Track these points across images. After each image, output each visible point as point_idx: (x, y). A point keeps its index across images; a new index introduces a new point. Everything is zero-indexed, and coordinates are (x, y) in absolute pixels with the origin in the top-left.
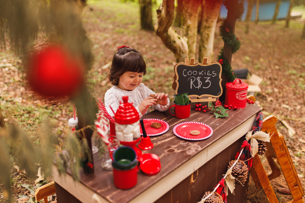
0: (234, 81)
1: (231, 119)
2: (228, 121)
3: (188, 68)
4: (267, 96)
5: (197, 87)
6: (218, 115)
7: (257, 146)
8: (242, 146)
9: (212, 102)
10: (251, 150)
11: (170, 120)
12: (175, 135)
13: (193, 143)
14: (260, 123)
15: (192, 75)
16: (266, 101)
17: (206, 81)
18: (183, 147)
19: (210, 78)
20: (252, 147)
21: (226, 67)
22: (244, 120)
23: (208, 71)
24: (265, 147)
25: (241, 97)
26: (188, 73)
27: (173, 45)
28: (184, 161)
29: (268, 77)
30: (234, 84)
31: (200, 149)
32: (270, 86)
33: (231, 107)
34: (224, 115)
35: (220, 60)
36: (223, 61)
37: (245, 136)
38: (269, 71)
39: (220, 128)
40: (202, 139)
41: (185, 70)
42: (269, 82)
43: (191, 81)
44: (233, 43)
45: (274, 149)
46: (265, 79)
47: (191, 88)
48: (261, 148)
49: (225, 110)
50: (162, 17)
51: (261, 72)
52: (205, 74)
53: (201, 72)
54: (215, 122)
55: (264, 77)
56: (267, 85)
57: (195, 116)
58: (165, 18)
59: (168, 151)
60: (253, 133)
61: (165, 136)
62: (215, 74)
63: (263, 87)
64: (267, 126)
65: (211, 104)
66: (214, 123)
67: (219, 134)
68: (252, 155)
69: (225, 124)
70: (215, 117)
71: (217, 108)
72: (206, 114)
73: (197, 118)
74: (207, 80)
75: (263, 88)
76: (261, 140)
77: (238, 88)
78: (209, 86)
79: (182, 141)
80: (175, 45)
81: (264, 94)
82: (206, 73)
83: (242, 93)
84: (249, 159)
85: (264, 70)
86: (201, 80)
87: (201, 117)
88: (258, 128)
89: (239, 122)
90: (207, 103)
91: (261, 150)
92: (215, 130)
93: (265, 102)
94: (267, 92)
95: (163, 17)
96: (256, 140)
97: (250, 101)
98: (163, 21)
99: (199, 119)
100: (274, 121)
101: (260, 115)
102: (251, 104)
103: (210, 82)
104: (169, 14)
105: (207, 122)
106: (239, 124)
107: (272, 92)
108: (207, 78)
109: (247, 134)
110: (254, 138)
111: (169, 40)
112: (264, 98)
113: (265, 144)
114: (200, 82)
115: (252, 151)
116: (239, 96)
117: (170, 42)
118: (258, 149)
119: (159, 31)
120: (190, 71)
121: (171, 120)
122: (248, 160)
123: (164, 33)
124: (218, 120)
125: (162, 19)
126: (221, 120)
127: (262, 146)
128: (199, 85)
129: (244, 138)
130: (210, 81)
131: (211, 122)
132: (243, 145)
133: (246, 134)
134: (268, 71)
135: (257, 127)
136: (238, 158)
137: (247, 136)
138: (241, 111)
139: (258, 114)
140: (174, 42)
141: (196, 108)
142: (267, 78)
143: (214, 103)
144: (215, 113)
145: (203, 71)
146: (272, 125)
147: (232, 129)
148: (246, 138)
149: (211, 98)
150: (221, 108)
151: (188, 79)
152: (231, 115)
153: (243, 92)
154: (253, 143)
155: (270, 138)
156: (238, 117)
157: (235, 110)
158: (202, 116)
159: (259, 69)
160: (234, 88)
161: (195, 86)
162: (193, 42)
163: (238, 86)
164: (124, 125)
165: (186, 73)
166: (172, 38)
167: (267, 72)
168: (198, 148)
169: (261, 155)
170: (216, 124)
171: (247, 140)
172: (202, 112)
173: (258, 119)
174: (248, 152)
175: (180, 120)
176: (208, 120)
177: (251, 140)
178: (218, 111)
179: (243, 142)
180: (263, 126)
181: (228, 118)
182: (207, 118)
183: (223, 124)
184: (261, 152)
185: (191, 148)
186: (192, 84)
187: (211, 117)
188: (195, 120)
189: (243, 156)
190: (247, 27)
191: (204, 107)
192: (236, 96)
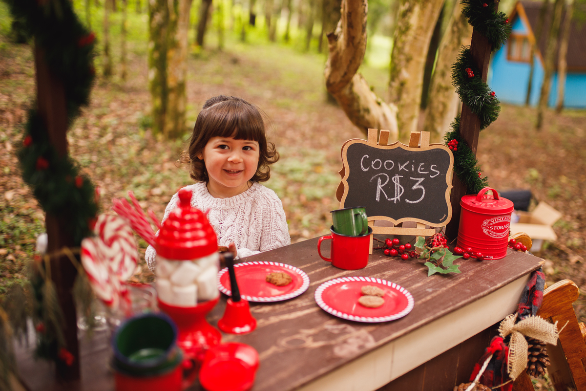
0: (481, 192)
1: (466, 281)
2: (457, 285)
3: (374, 153)
4: (569, 251)
5: (392, 199)
6: (435, 267)
7: (526, 353)
8: (487, 349)
9: (426, 237)
10: (508, 362)
11: (318, 270)
12: (317, 305)
13: (358, 328)
14: (537, 297)
15: (383, 170)
16: (567, 263)
17: (415, 187)
18: (331, 336)
19: (423, 179)
20: (513, 354)
21: (463, 158)
22: (496, 285)
23: (421, 164)
24: (546, 356)
25: (493, 230)
26: (373, 163)
27: (363, 117)
28: (322, 371)
29: (576, 213)
30: (479, 199)
31: (371, 344)
32: (578, 233)
33: (469, 252)
34: (449, 269)
35: (451, 142)
36: (459, 144)
37: (497, 325)
38: (578, 204)
39: (433, 298)
40: (382, 319)
41: (365, 156)
42: (575, 225)
43: (379, 184)
44: (481, 102)
45: (569, 364)
46: (568, 218)
47: (378, 199)
48: (535, 359)
49: (452, 258)
50: (338, 49)
51: (560, 203)
52: (413, 170)
53: (404, 165)
54: (425, 285)
55: (565, 214)
56: (570, 230)
57: (380, 266)
58: (344, 50)
59: (288, 342)
60: (518, 320)
61: (292, 305)
62: (437, 171)
63: (563, 233)
64: (553, 306)
65: (422, 241)
66: (420, 287)
67: (428, 312)
68: (512, 373)
69: (448, 291)
70: (426, 271)
71: (436, 251)
72: (409, 263)
73: (384, 271)
74: (418, 184)
75: (562, 235)
76: (537, 337)
77: (488, 208)
78: (421, 199)
79: (331, 322)
80: (367, 117)
81: (563, 247)
82: (416, 169)
83: (498, 222)
84: (504, 384)
85: (567, 201)
86: (402, 182)
87: (393, 269)
88: (530, 309)
89: (485, 289)
90: (413, 239)
91: (536, 363)
92: (419, 302)
93: (564, 264)
94: (569, 243)
95: (340, 49)
96: (522, 336)
97: (518, 244)
98: (341, 58)
99: (388, 273)
100: (570, 294)
101: (538, 278)
102: (520, 251)
103: (424, 191)
104: (353, 44)
105: (405, 282)
106: (481, 294)
107: (582, 244)
108: (417, 179)
109: (502, 320)
110: (518, 331)
111: (355, 104)
112: (564, 255)
113: (545, 349)
114: (400, 187)
115: (510, 364)
116: (489, 229)
117: (359, 111)
118: (527, 360)
119: (332, 81)
120: (378, 160)
121: (320, 270)
122: (500, 386)
123: (343, 87)
124: (432, 280)
125: (338, 54)
126: (442, 280)
127: (537, 353)
128: (396, 194)
129: (494, 329)
130: (423, 188)
131: (414, 284)
132: (490, 348)
133: (500, 322)
134: (576, 203)
135: (528, 307)
136: (475, 377)
137: (504, 325)
138: (493, 265)
140: (367, 111)
141: (387, 248)
142: (572, 215)
143: (429, 241)
144: (427, 264)
145: (407, 163)
146: (566, 304)
147: (463, 302)
148: (500, 330)
149: (423, 228)
150: (444, 252)
151: (373, 178)
152: (468, 271)
153: (500, 220)
154: (515, 344)
155: (557, 336)
156: (482, 278)
157: (479, 260)
158: (397, 268)
159: (557, 196)
160: (480, 207)
161: (386, 196)
162: (412, 118)
163: (488, 204)
165: (367, 163)
166: (362, 102)
167: (572, 204)
168: (366, 340)
169: (533, 374)
170: (425, 289)
171: (501, 336)
172: (398, 259)
173: (532, 286)
174: (503, 365)
175: (341, 272)
176: (410, 277)
177: (512, 337)
178: (436, 260)
179: (493, 339)
180: (542, 305)
181: (458, 277)
182: (407, 273)
183: (444, 289)
184: (536, 368)
185: (350, 341)
186: (381, 190)
187: (418, 271)
188: (379, 275)
189: (490, 375)
190: (540, 117)
191: (403, 247)
192: (483, 226)
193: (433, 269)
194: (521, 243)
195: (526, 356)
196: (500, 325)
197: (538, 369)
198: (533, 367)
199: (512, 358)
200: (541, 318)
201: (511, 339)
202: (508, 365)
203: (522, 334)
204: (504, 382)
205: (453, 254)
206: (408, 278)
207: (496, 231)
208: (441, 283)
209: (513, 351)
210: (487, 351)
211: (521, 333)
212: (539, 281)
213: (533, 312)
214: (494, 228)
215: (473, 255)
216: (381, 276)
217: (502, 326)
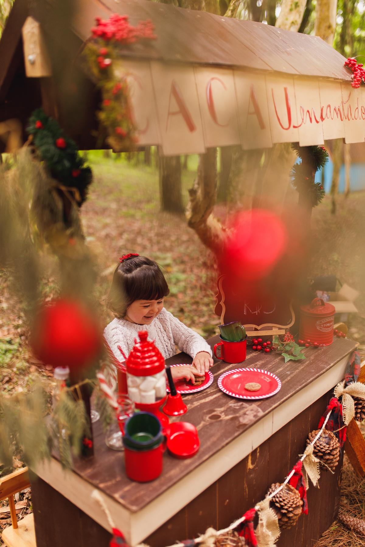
0: (313, 301)
1: (310, 364)
2: (305, 367)
5: (255, 312)
6: (289, 356)
7: (353, 407)
8: (328, 407)
9: (279, 335)
10: (343, 414)
12: (220, 391)
13: (250, 404)
14: (356, 369)
18: (235, 411)
20: (345, 408)
22: (330, 364)
25: (323, 327)
27: (214, 242)
28: (236, 434)
30: (312, 307)
31: (261, 414)
33: (309, 343)
34: (298, 357)
37: (332, 390)
39: (292, 378)
40: (264, 397)
43: (245, 303)
47: (245, 313)
48: (359, 411)
49: (299, 348)
50: (197, 200)
54: (284, 369)
57: (252, 358)
58: (202, 201)
59: (210, 418)
60: (346, 386)
65: (277, 338)
66: (282, 371)
67: (291, 388)
68: (346, 421)
69: (300, 372)
70: (283, 359)
71: (287, 344)
72: (270, 354)
73: (256, 362)
76: (360, 396)
77: (320, 313)
78: (274, 310)
79: (233, 401)
83: (326, 321)
84: (341, 429)
87: (261, 360)
88: (353, 377)
89: (323, 368)
90: (270, 337)
91: (360, 413)
92: (284, 382)
95: (199, 200)
96: (350, 396)
98: (200, 206)
99: (259, 363)
101: (356, 356)
102: (342, 338)
103: (275, 305)
104: (208, 196)
105: (271, 369)
106: (322, 372)
109: (335, 387)
110: (347, 393)
111: (208, 233)
114: (258, 305)
115: (344, 415)
116: (321, 326)
117: (211, 237)
118: (354, 412)
119: (193, 221)
122: (338, 430)
123: (201, 224)
124: (288, 365)
125: (197, 203)
126: (294, 365)
127: (360, 406)
128: (257, 309)
129: (330, 393)
131: (277, 369)
132: (330, 406)
135: (351, 376)
136: (322, 426)
137: (337, 390)
138: (326, 350)
139: (351, 354)
140: (217, 236)
141: (254, 345)
143: (281, 338)
144: (283, 354)
147: (311, 379)
148: (334, 393)
149: (277, 329)
150: (293, 345)
151: (240, 300)
152: (310, 356)
154: (345, 402)
156: (320, 360)
157: (316, 347)
158: (263, 358)
160: (313, 313)
161: (251, 311)
163: (319, 309)
164: (141, 378)
165: (236, 290)
166: (213, 231)
168: (257, 411)
169: (359, 420)
170: (285, 372)
171: (336, 397)
172: (263, 352)
173: (353, 362)
174: (339, 416)
175: (228, 365)
176: (274, 364)
177: (343, 397)
178: (288, 351)
179: (331, 400)
180: (360, 374)
181: (304, 361)
182: (271, 362)
183: (298, 371)
184: (361, 416)
185: (247, 413)
186: (247, 307)
187: (277, 360)
188: (253, 365)
189: (331, 423)
190: (334, 203)
191: (266, 344)
192: (316, 325)
193: (287, 358)
194: (341, 332)
195: (354, 409)
196: (334, 390)
197: (362, 416)
198: (359, 415)
199: (345, 411)
200: (361, 383)
201: (343, 399)
202: (343, 416)
203: (350, 395)
204: (341, 427)
205: (299, 346)
206: (273, 365)
207: (326, 327)
208: (295, 367)
209: (345, 406)
210: (328, 408)
211: (348, 394)
212: (357, 358)
213: (355, 379)
214: (324, 326)
215: (311, 344)
216: (255, 365)
217: (336, 391)
